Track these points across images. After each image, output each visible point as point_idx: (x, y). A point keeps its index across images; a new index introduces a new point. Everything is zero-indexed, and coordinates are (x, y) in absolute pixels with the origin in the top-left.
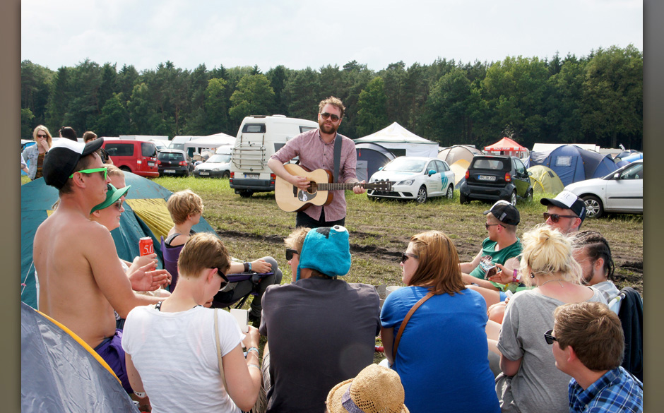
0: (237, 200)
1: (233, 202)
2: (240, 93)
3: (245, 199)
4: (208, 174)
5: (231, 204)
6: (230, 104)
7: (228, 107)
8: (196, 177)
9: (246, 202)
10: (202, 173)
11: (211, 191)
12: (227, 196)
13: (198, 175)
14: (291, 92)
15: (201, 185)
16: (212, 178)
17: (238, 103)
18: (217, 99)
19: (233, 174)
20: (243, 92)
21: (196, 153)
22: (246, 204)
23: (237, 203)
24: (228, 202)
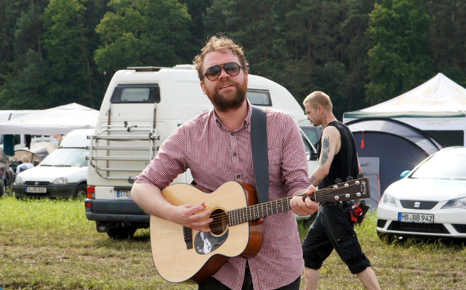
0: (99, 245)
1: (91, 250)
2: (116, 17)
3: (118, 244)
4: (44, 190)
5: (86, 254)
6: (96, 41)
7: (92, 48)
8: (18, 198)
9: (119, 249)
10: (30, 190)
11: (48, 227)
12: (80, 238)
13: (24, 192)
14: (225, 13)
15: (27, 215)
16: (52, 198)
17: (114, 39)
18: (69, 32)
19: (92, 189)
20: (123, 15)
21: (20, 147)
22: (119, 253)
23: (100, 251)
24: (82, 250)
